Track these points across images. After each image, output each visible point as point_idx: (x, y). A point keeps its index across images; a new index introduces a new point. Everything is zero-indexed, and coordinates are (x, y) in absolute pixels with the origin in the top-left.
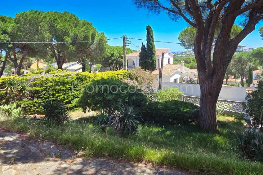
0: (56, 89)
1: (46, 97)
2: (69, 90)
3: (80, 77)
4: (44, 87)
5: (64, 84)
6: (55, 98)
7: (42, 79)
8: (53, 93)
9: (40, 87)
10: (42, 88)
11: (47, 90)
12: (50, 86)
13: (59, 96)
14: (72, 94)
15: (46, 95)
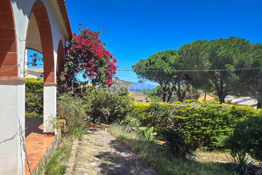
0: (203, 121)
1: (190, 128)
2: (219, 125)
3: (237, 111)
4: (189, 117)
5: (213, 116)
6: (200, 131)
7: (188, 108)
8: (198, 125)
9: (185, 116)
10: (187, 118)
11: (192, 121)
12: (196, 117)
13: (206, 130)
14: (224, 130)
15: (190, 126)
